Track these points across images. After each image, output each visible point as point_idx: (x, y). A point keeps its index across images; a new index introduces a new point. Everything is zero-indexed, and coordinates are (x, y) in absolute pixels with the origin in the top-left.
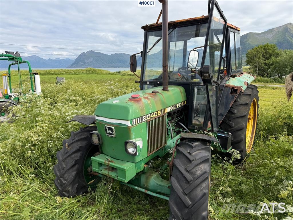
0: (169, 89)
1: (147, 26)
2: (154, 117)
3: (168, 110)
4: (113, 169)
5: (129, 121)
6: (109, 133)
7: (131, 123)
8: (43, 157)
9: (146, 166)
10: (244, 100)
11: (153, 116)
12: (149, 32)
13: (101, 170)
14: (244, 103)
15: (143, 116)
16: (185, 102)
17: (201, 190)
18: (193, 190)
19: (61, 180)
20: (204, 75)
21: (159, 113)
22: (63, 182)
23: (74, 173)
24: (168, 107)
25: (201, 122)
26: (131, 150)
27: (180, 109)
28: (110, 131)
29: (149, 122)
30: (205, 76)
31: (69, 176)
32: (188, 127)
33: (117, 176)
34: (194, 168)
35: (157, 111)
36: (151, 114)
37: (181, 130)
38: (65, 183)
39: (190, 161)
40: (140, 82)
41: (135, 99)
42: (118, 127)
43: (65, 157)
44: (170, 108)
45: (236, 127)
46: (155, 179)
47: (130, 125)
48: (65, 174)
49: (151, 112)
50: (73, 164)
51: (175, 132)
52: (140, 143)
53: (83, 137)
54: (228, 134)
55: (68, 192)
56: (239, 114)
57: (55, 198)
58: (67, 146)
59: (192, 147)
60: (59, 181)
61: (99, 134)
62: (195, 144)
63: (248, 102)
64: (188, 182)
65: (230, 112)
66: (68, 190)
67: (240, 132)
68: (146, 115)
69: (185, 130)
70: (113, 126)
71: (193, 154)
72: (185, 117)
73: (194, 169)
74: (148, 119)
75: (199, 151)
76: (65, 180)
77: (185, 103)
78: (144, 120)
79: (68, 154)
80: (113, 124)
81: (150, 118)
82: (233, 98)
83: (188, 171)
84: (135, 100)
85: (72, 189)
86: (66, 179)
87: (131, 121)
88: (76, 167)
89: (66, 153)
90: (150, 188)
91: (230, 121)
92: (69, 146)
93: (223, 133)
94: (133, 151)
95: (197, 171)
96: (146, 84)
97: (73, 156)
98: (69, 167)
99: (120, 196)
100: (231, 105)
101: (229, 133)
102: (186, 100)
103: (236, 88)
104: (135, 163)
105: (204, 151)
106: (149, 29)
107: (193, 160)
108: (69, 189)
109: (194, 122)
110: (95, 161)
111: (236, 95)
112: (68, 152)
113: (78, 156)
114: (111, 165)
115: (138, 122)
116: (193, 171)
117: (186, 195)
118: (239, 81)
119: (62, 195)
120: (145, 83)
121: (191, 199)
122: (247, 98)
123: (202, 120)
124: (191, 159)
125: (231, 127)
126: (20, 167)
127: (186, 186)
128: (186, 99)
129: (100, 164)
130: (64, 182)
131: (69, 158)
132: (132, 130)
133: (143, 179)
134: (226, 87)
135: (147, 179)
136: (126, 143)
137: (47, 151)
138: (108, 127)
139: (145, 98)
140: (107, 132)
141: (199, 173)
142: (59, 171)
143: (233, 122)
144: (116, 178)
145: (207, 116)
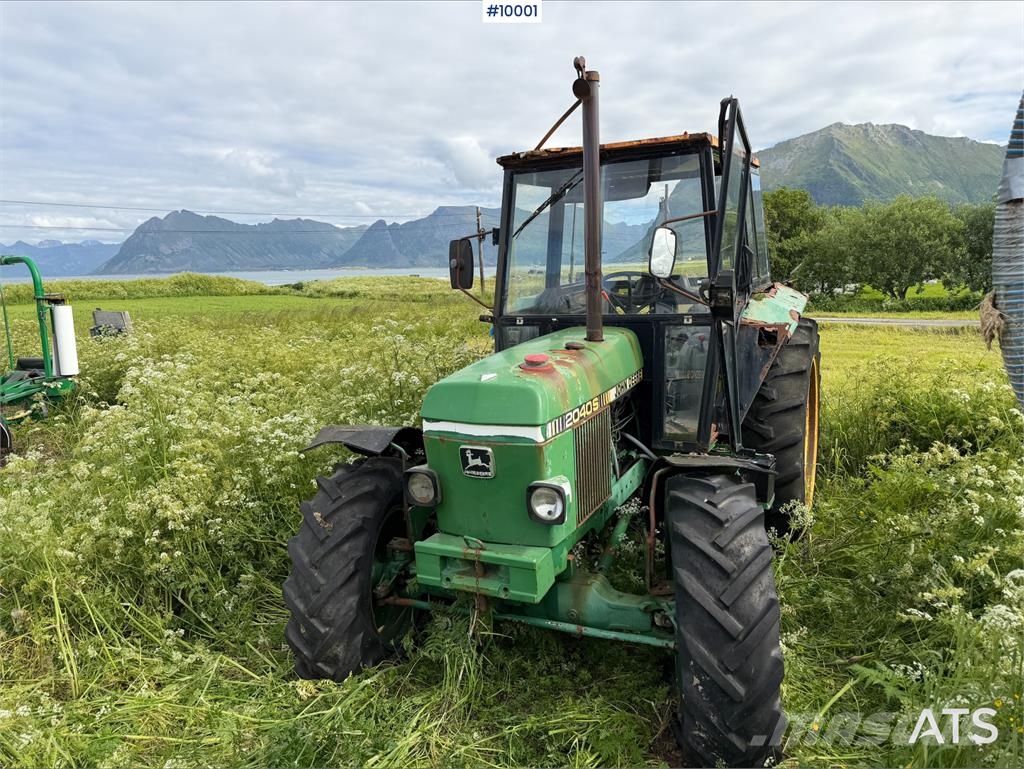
0: (604, 337)
1: (516, 157)
2: (586, 415)
3: (612, 396)
4: (489, 569)
5: (539, 428)
6: (476, 468)
7: (544, 434)
8: (199, 570)
9: (571, 557)
10: (792, 361)
11: (584, 414)
12: (519, 173)
13: (448, 580)
14: (795, 370)
15: (565, 414)
16: (641, 373)
17: (762, 593)
18: (742, 594)
19: (310, 628)
20: (720, 295)
21: (596, 406)
22: (319, 632)
23: (353, 600)
24: (612, 388)
25: (686, 429)
26: (542, 510)
28: (478, 462)
29: (576, 431)
30: (722, 298)
31: (338, 610)
33: (506, 589)
34: (733, 539)
35: (592, 400)
36: (580, 407)
37: (633, 456)
38: (327, 633)
39: (719, 523)
40: (493, 320)
41: (538, 367)
42: (504, 445)
43: (321, 551)
44: (615, 390)
45: (779, 439)
46: (600, 592)
47: (540, 439)
48: (325, 603)
49: (580, 403)
50: (350, 572)
52: (568, 489)
53: (366, 488)
54: (767, 458)
55: (333, 661)
56: (784, 403)
57: (290, 684)
58: (319, 520)
59: (713, 489)
60: (303, 631)
61: (436, 475)
62: (715, 481)
63: (804, 368)
64: (724, 573)
65: (761, 398)
66: (336, 655)
67: (790, 453)
68: (572, 411)
70: (489, 446)
71: (720, 506)
73: (735, 542)
74: (575, 421)
75: (734, 498)
76: (326, 624)
77: (641, 377)
78: (568, 426)
79: (330, 544)
80: (490, 439)
81: (578, 419)
82: (767, 357)
83: (721, 549)
84: (537, 371)
85: (347, 650)
86: (331, 618)
87: (544, 426)
88: (357, 580)
89: (322, 543)
90: (590, 620)
91: (762, 422)
92: (326, 519)
93: (751, 456)
94: (550, 513)
95: (742, 546)
96: (515, 325)
97: (346, 547)
98: (340, 581)
99: (499, 655)
100: (762, 378)
101: (769, 455)
102: (644, 369)
103: (770, 330)
104: (551, 548)
105: (742, 498)
106: (517, 166)
107: (727, 521)
108: (339, 650)
109: (669, 429)
110: (429, 553)
111: (775, 349)
112: (328, 536)
113: (355, 549)
114: (485, 557)
115: (557, 431)
116: (731, 546)
117: (727, 608)
118: (776, 308)
119: (316, 675)
120: (512, 321)
121: (739, 618)
122: (801, 357)
123: (692, 425)
124: (722, 517)
125: (764, 439)
126: (126, 607)
127: (720, 585)
128: (642, 366)
129: (445, 560)
130: (323, 630)
131: (334, 555)
132: (546, 453)
133: (564, 600)
134: (743, 326)
135: (578, 596)
136: (532, 489)
137: (206, 553)
138: (472, 451)
139: (559, 362)
141: (748, 550)
142: (304, 597)
143: (769, 424)
144: (502, 595)
145: (707, 409)
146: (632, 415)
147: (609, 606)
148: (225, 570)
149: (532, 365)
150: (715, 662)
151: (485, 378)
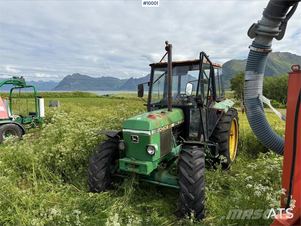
0: (172, 110)
1: (154, 64)
3: (173, 125)
4: (137, 166)
5: (150, 132)
6: (134, 141)
7: (151, 133)
8: (69, 166)
9: (159, 165)
10: (226, 119)
11: (163, 129)
12: (155, 68)
13: (127, 169)
14: (227, 121)
15: (157, 129)
16: (184, 120)
17: (200, 174)
18: (195, 174)
19: (93, 179)
20: (198, 100)
21: (167, 127)
22: (95, 180)
23: (104, 173)
25: (195, 136)
26: (150, 152)
27: (180, 126)
28: (135, 139)
29: (161, 133)
31: (100, 175)
33: (140, 171)
34: (194, 160)
35: (166, 126)
36: (162, 127)
38: (97, 181)
39: (192, 157)
40: (147, 105)
41: (152, 117)
42: (141, 135)
43: (97, 160)
44: (174, 124)
45: (221, 140)
46: (165, 174)
47: (150, 134)
48: (97, 173)
50: (104, 166)
51: (177, 143)
52: (156, 147)
53: (109, 146)
54: (216, 144)
55: (98, 188)
56: (223, 130)
57: (88, 193)
58: (97, 153)
59: (192, 149)
60: (91, 180)
61: (125, 142)
62: (194, 147)
63: (229, 121)
64: (191, 169)
65: (217, 128)
66: (99, 187)
67: (225, 144)
68: (160, 128)
70: (138, 135)
71: (193, 153)
72: (183, 132)
73: (195, 161)
74: (160, 131)
75: (197, 151)
76: (97, 178)
77: (184, 121)
78: (158, 132)
79: (99, 159)
81: (161, 130)
82: (218, 118)
83: (191, 163)
84: (151, 118)
85: (102, 185)
86: (98, 177)
87: (151, 131)
88: (105, 168)
89: (97, 158)
90: (162, 181)
91: (217, 135)
92: (99, 153)
93: (212, 143)
94: (152, 153)
95: (197, 162)
96: (153, 107)
97: (103, 160)
98: (101, 168)
99: (139, 189)
100: (217, 123)
101: (217, 143)
103: (220, 110)
104: (153, 162)
105: (200, 151)
107: (194, 156)
108: (100, 185)
109: (190, 135)
110: (122, 162)
111: (221, 115)
112: (99, 157)
113: (105, 160)
114: (136, 163)
115: (155, 133)
116: (194, 162)
117: (191, 177)
118: (223, 105)
119: (94, 192)
120: (152, 106)
121: (193, 179)
122: (229, 118)
123: (196, 134)
125: (218, 139)
126: (50, 174)
127: (190, 171)
128: (184, 118)
129: (126, 164)
130: (96, 180)
131: (100, 161)
132: (151, 138)
133: (156, 176)
134: (213, 109)
135: (160, 175)
136: (147, 147)
137: (71, 162)
138: (134, 136)
139: (157, 116)
140: (132, 140)
141: (198, 163)
142: (92, 172)
143: (219, 136)
144: (139, 173)
145: (200, 131)
146: (181, 131)
147: (167, 178)
148: (75, 166)
149: (150, 116)
150: (187, 190)
151: (138, 119)
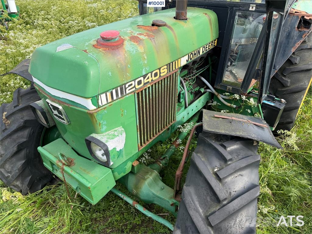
2: (152, 80)
3: (183, 62)
5: (90, 100)
6: (57, 116)
7: (96, 103)
11: (150, 80)
15: (125, 84)
16: (216, 42)
21: (164, 72)
22: (5, 175)
24: (183, 57)
25: (237, 79)
27: (205, 56)
28: (56, 112)
29: (139, 94)
31: (12, 168)
32: (215, 87)
34: (224, 220)
35: (160, 69)
36: (144, 77)
37: (202, 90)
38: (9, 176)
39: (218, 200)
41: (109, 43)
42: (68, 106)
44: (186, 58)
45: (292, 87)
47: (92, 107)
48: (5, 163)
49: (144, 73)
51: (191, 94)
54: (280, 102)
58: (4, 117)
59: (225, 160)
65: (290, 62)
67: (296, 96)
69: (208, 90)
71: (225, 180)
72: (211, 68)
73: (226, 222)
74: (137, 87)
75: (239, 173)
77: (216, 44)
78: (128, 92)
79: (7, 133)
80: (60, 100)
81: (142, 84)
82: (300, 37)
84: (107, 46)
85: (22, 184)
86: (9, 171)
87: (95, 98)
88: (23, 153)
89: (3, 131)
91: (285, 76)
92: (7, 118)
93: (273, 100)
97: (15, 136)
100: (293, 50)
101: (282, 100)
102: (218, 39)
103: (308, 18)
104: (112, 169)
107: (225, 199)
108: (18, 183)
110: (44, 155)
111: (308, 32)
112: (6, 129)
114: (66, 171)
115: (115, 98)
116: (222, 225)
124: (221, 197)
128: (218, 37)
132: (98, 117)
134: (290, 13)
135: (138, 184)
136: (89, 141)
138: (52, 105)
140: (52, 111)
143: (289, 78)
145: (251, 71)
146: (207, 67)
147: (154, 194)
151: (60, 49)
